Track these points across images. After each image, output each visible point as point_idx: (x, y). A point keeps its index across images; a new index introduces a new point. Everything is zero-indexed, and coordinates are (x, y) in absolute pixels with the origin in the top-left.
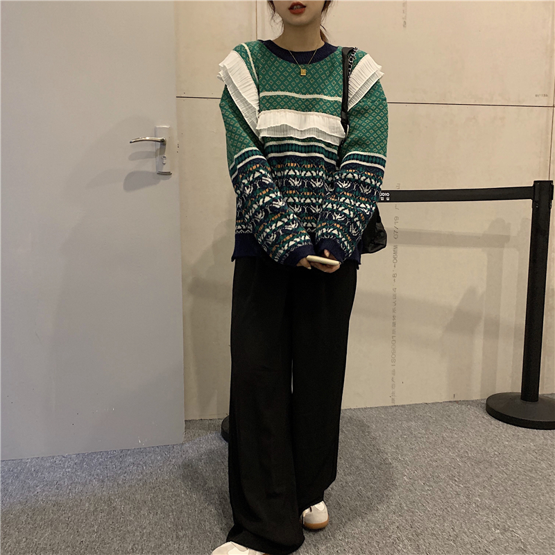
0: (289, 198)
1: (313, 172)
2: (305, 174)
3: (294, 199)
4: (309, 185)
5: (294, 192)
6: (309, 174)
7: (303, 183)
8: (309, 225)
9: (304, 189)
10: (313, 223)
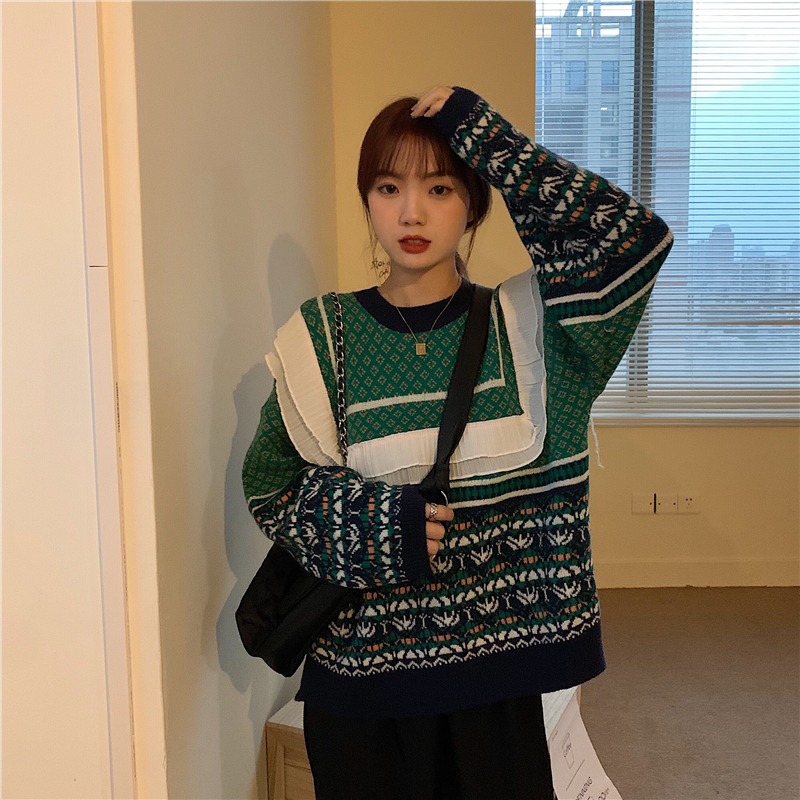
0: (430, 599)
1: (472, 536)
2: (458, 542)
3: (440, 602)
4: (469, 562)
5: (439, 585)
6: (464, 542)
7: (456, 562)
8: (480, 642)
9: (459, 574)
10: (487, 636)
